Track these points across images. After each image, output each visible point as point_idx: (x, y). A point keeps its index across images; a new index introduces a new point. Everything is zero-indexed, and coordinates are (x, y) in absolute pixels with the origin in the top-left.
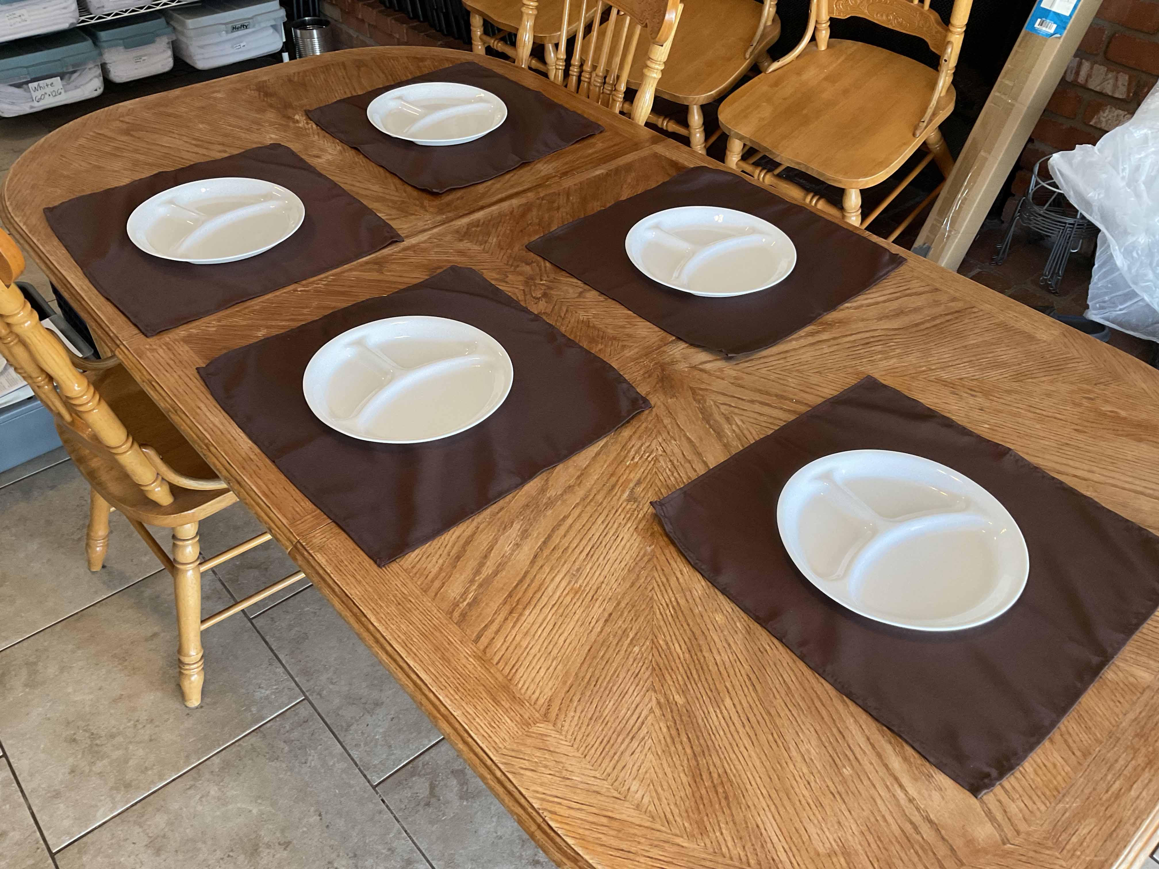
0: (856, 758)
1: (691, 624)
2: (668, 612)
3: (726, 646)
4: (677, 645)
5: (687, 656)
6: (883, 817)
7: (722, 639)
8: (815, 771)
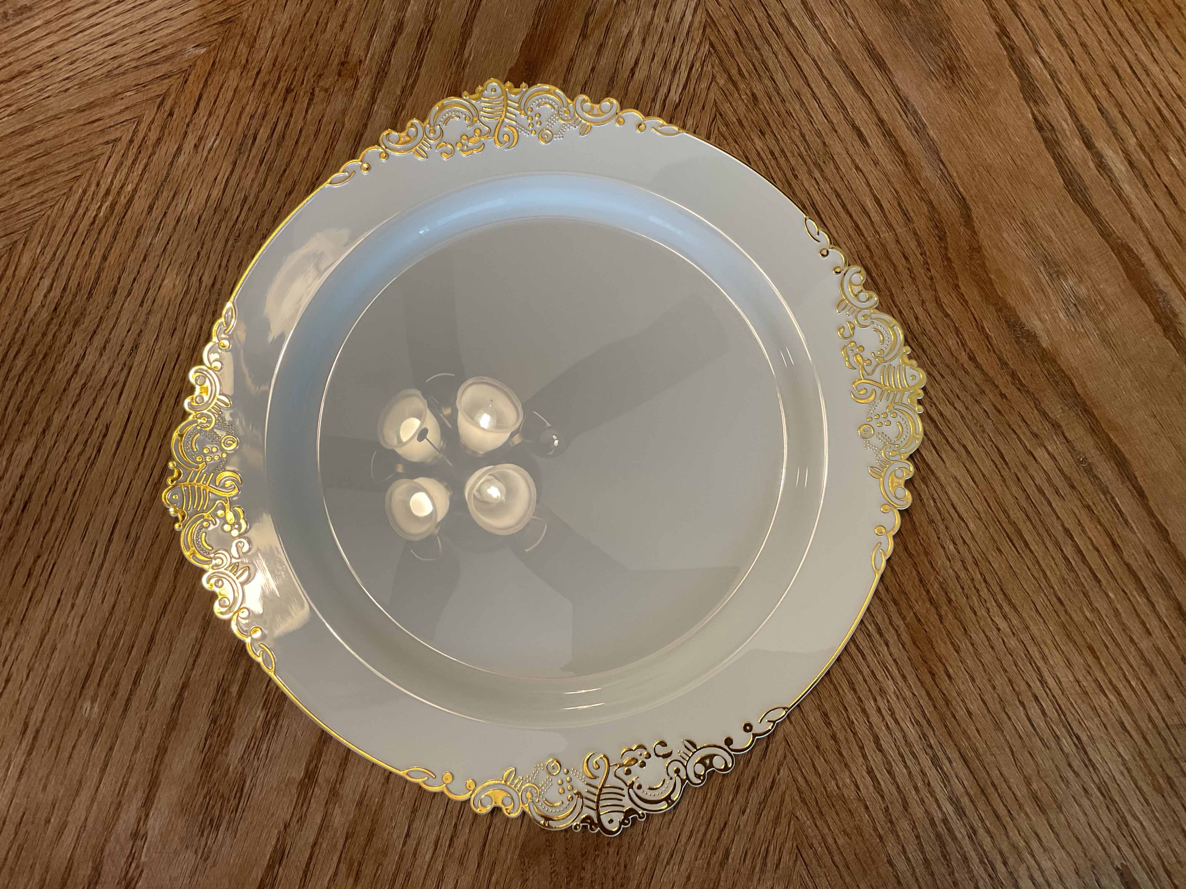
0: (128, 700)
1: (111, 259)
2: (95, 207)
3: (128, 346)
4: (46, 282)
5: (45, 315)
6: (65, 824)
7: (135, 329)
8: (39, 669)
